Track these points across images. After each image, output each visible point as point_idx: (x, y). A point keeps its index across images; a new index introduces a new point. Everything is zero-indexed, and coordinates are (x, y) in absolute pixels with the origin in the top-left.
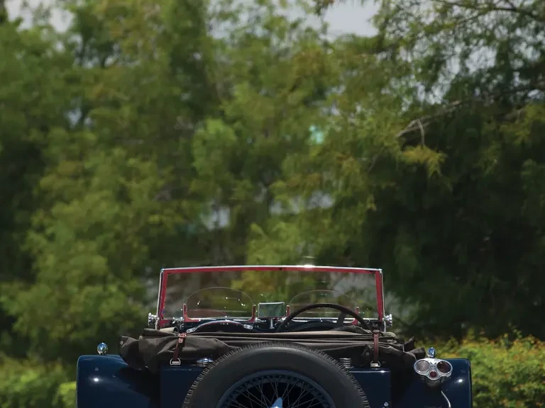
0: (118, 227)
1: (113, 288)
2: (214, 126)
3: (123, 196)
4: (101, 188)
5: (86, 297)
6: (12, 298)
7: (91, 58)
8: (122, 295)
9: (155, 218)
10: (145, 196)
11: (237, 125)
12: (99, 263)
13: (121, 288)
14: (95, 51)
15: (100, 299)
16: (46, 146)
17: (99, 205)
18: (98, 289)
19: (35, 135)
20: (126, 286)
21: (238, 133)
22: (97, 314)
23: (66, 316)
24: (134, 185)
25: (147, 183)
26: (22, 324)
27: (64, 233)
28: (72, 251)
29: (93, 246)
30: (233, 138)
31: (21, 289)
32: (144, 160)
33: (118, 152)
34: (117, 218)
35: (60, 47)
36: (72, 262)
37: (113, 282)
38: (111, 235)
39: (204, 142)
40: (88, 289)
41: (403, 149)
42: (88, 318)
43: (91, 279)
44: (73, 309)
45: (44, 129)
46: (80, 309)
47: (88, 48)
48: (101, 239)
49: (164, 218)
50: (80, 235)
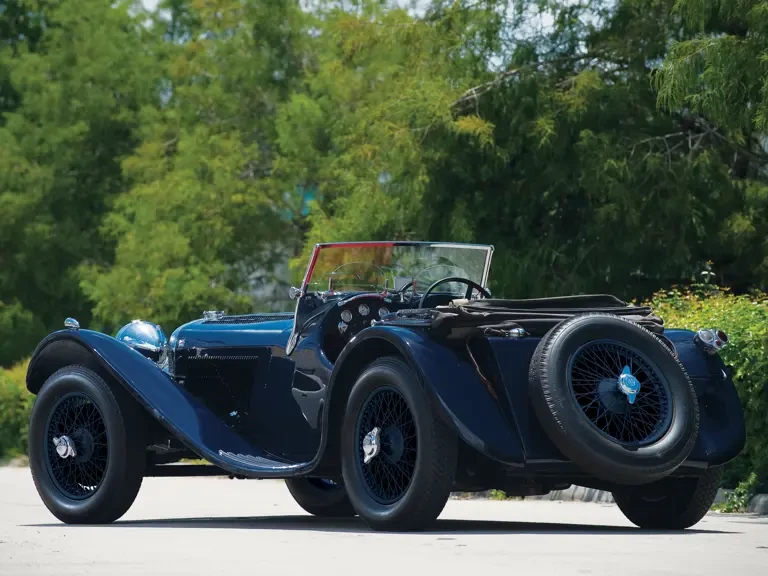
0: (200, 208)
1: (196, 271)
2: (299, 101)
3: (205, 175)
4: (183, 168)
5: (167, 279)
6: (93, 282)
7: (181, 33)
8: (205, 278)
9: (238, 198)
10: (229, 175)
11: (322, 99)
12: (181, 245)
13: (203, 270)
14: (185, 28)
15: (182, 281)
16: (136, 126)
17: (182, 186)
18: (179, 271)
19: (124, 115)
20: (209, 268)
21: (323, 108)
22: (180, 298)
23: (147, 300)
24: (216, 163)
25: (228, 164)
26: (102, 309)
27: (145, 214)
28: (152, 233)
29: (175, 227)
30: (319, 113)
31: (100, 272)
32: (228, 138)
33: (200, 129)
34: (199, 199)
35: (148, 24)
36: (153, 244)
37: (196, 263)
38: (193, 216)
39: (289, 118)
40: (169, 272)
41: (455, 120)
42: (170, 302)
43: (172, 262)
44: (153, 292)
45: (134, 107)
46: (161, 292)
47: (178, 24)
48: (183, 219)
49: (247, 198)
50: (161, 217)
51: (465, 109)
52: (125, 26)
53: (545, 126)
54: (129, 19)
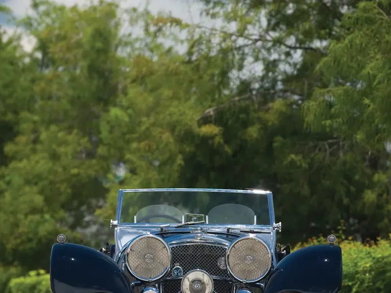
0: (51, 177)
1: (47, 216)
2: (115, 112)
3: (55, 157)
5: (30, 222)
7: (47, 67)
8: (53, 221)
9: (75, 171)
10: (70, 157)
11: (130, 111)
12: (39, 200)
13: (52, 216)
14: (50, 63)
15: (38, 224)
16: (17, 123)
17: (41, 163)
18: (37, 217)
19: (10, 117)
20: (56, 215)
21: (130, 116)
22: (36, 234)
23: (17, 234)
24: (62, 150)
25: (69, 149)
27: (17, 180)
28: (21, 192)
29: (36, 189)
30: (127, 119)
32: (70, 133)
33: (53, 128)
34: (50, 171)
36: (22, 199)
37: (48, 212)
38: (47, 182)
39: (108, 122)
40: (30, 217)
41: (200, 126)
42: (31, 236)
43: (34, 210)
44: (21, 230)
45: (16, 113)
46: (26, 230)
47: (45, 61)
48: (41, 184)
49: (81, 171)
50: (28, 182)
51: (205, 120)
52: (12, 62)
53: (253, 132)
54: (15, 58)
